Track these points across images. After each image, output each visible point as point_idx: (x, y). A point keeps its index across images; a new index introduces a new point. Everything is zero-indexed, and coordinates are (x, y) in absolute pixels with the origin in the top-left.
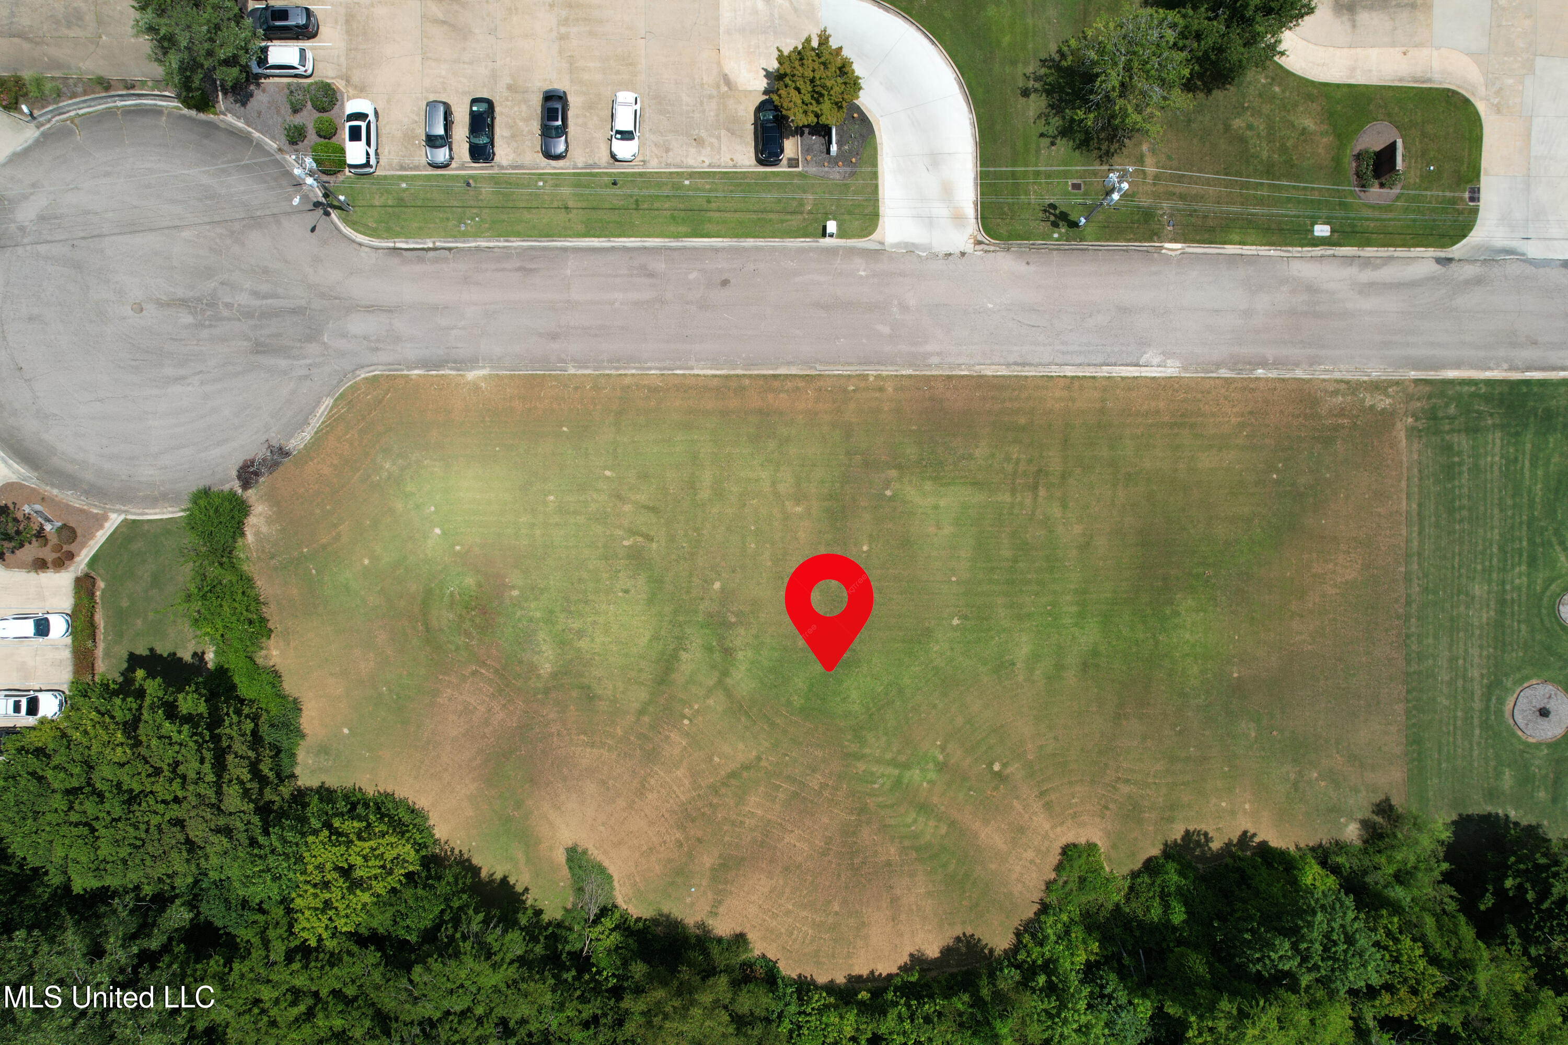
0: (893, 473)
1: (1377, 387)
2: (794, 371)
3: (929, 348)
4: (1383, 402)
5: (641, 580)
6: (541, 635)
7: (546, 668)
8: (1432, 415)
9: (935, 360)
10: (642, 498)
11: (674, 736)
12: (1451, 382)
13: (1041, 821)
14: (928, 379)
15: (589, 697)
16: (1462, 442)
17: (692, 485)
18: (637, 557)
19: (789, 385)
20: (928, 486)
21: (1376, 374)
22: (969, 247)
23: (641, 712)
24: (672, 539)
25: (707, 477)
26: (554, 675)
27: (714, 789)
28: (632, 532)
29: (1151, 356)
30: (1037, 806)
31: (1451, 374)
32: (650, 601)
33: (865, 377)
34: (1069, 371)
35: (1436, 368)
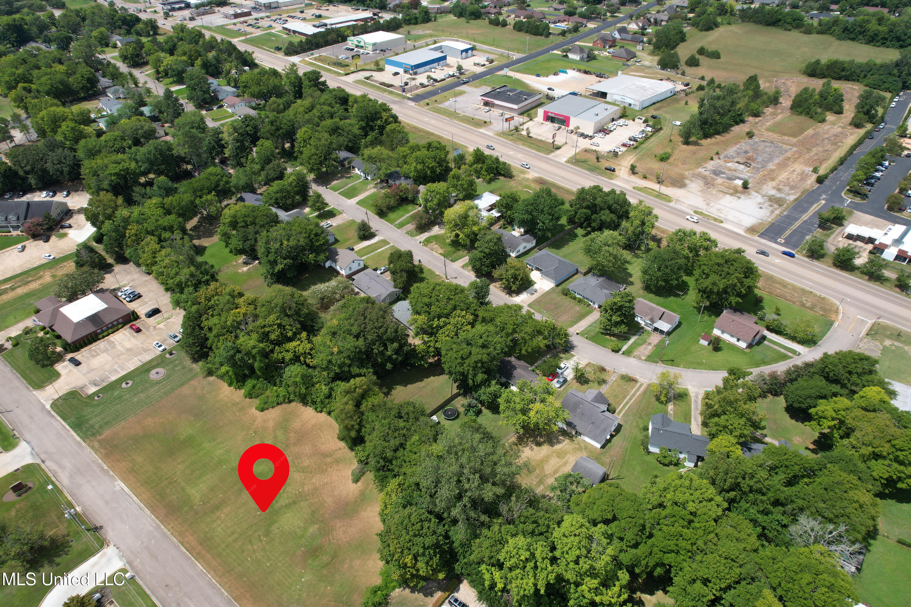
0: (195, 507)
1: (93, 447)
2: (183, 548)
3: (151, 528)
4: (96, 444)
5: (273, 528)
6: (308, 534)
7: (316, 526)
8: (93, 435)
9: (154, 525)
10: (250, 547)
11: (306, 489)
12: (81, 438)
13: (259, 420)
14: (161, 521)
15: (314, 512)
16: (97, 426)
17: (235, 541)
18: (267, 533)
19: (187, 545)
20: (192, 498)
21: (89, 450)
22: (111, 546)
23: (307, 500)
24: (255, 532)
25: (230, 539)
26: (316, 524)
27: (311, 472)
28: (261, 540)
29: (118, 488)
30: (256, 423)
31: (78, 439)
32: (276, 522)
33: (172, 534)
34: (135, 498)
35: (79, 442)
